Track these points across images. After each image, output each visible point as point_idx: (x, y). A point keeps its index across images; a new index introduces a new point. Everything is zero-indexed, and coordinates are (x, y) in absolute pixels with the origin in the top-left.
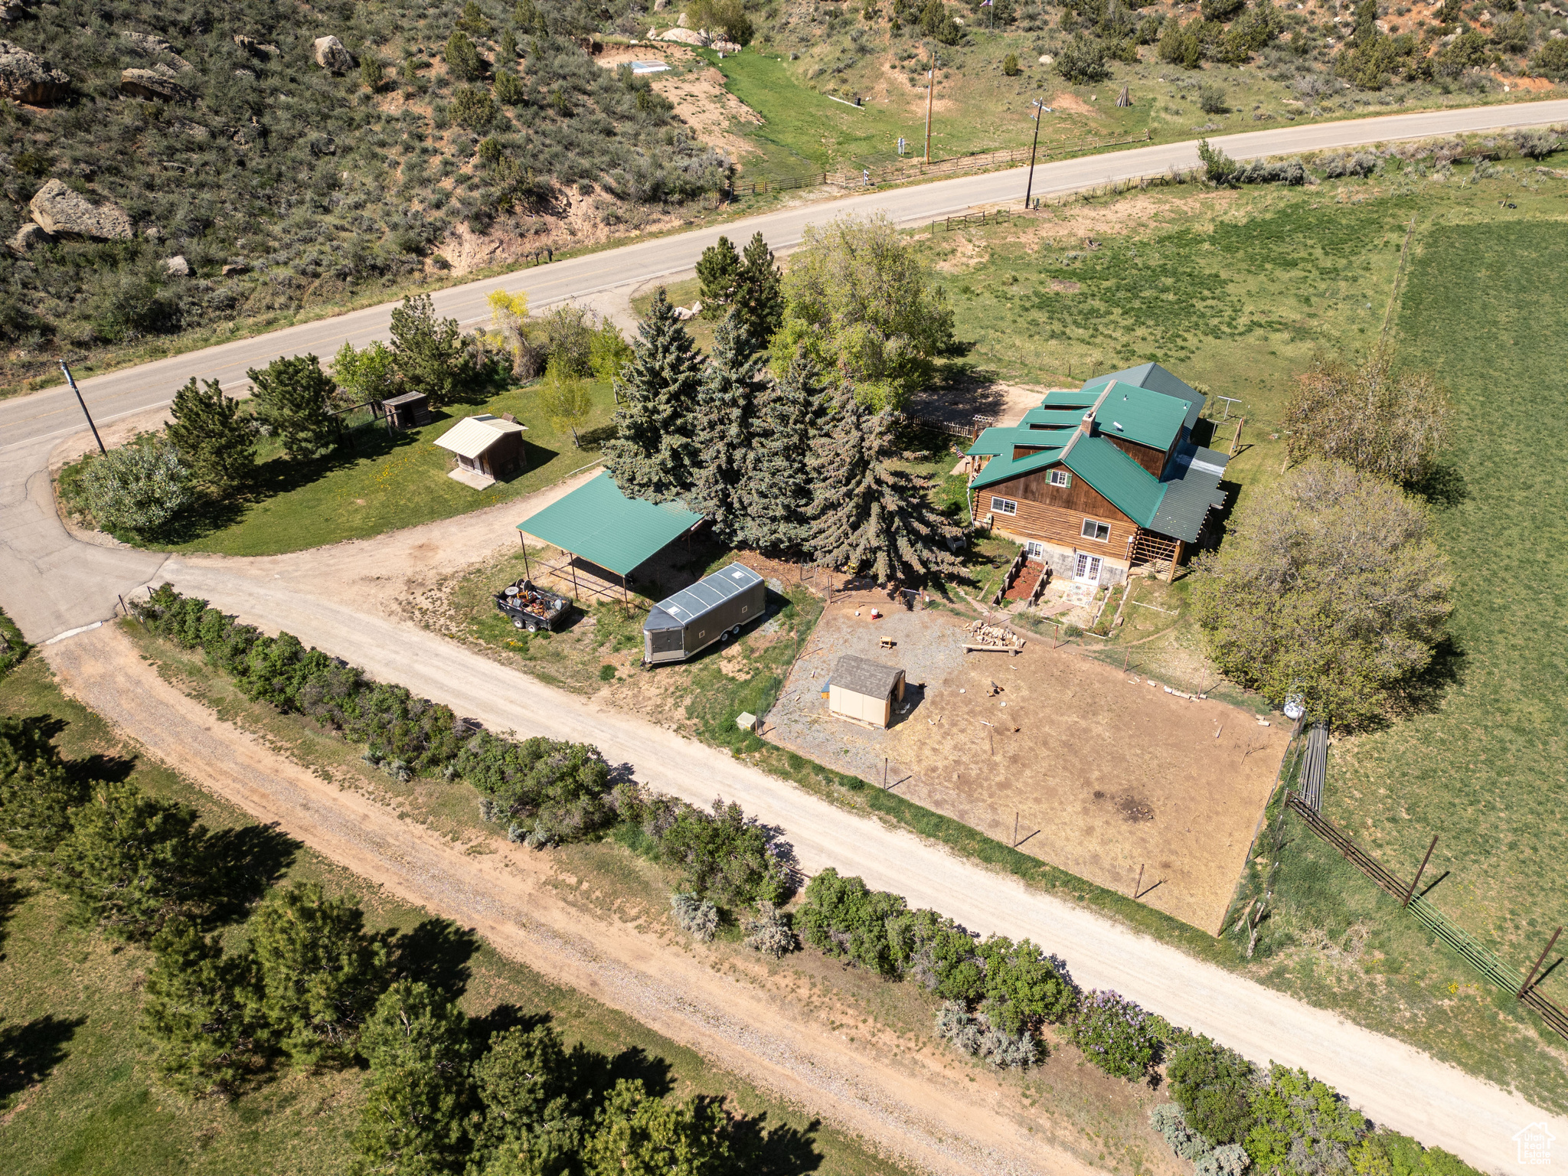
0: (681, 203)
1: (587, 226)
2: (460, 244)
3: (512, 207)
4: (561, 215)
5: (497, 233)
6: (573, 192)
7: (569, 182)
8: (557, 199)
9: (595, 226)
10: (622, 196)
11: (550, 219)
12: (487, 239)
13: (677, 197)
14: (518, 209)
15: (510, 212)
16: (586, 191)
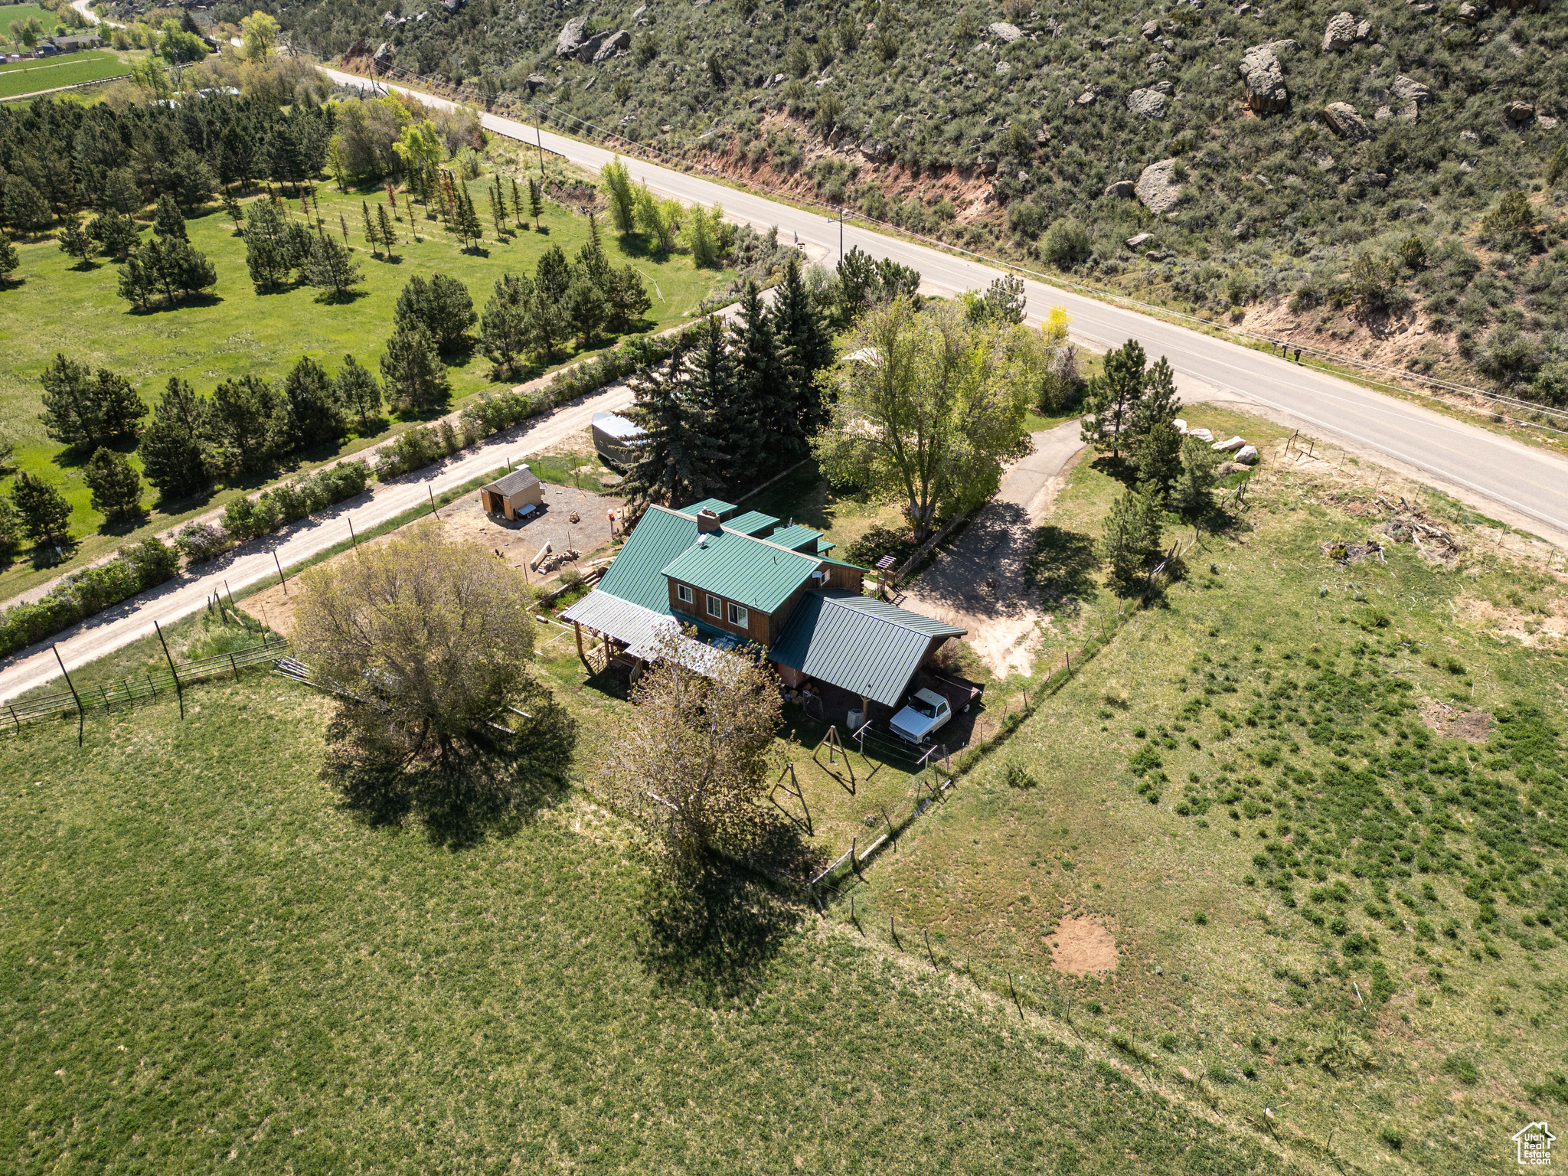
0: (1524, 396)
1: (1391, 357)
2: (1269, 311)
3: (1347, 304)
4: (1378, 335)
5: (1305, 318)
6: (1423, 321)
7: (1435, 308)
8: (1399, 319)
9: (1397, 362)
10: (1467, 353)
11: (1364, 331)
12: (1291, 318)
13: (1530, 388)
14: (1351, 308)
15: (1338, 306)
16: (1437, 327)
